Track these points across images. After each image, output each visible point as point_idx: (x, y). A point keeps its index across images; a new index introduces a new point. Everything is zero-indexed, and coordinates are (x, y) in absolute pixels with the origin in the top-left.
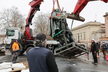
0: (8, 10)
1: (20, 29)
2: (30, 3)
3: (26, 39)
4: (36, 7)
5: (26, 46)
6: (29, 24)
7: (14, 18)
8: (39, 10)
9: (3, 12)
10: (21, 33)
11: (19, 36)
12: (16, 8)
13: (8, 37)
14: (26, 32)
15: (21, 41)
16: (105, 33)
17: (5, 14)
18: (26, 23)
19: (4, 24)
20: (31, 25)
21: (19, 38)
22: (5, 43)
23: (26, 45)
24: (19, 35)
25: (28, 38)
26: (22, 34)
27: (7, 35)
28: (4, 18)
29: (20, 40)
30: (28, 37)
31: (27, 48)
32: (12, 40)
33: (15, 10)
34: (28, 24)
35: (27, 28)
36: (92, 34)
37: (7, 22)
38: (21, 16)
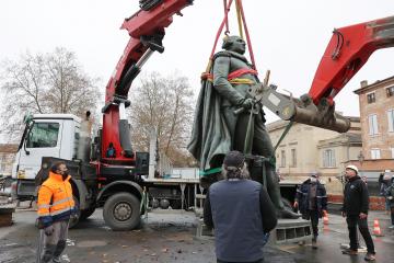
0: (40, 60)
1: (79, 119)
2: (127, 20)
3: (103, 161)
4: (148, 37)
5: (105, 187)
6: (119, 102)
7: (61, 86)
8: (161, 51)
9: (22, 65)
10: (83, 134)
11: (76, 149)
12: (70, 55)
13: (28, 149)
14: (103, 132)
15: (83, 168)
16: (361, 145)
17: (27, 73)
18: (108, 98)
19: (24, 107)
20: (127, 105)
21: (75, 157)
22: (14, 176)
23: (104, 183)
24: (77, 143)
25: (114, 156)
26: (89, 139)
27: (25, 142)
28: (22, 86)
29: (80, 164)
30: (111, 152)
31: (107, 198)
32: (45, 160)
33: (65, 60)
34: (115, 101)
35: (109, 117)
36: (319, 148)
37: (32, 99)
38: (85, 82)
